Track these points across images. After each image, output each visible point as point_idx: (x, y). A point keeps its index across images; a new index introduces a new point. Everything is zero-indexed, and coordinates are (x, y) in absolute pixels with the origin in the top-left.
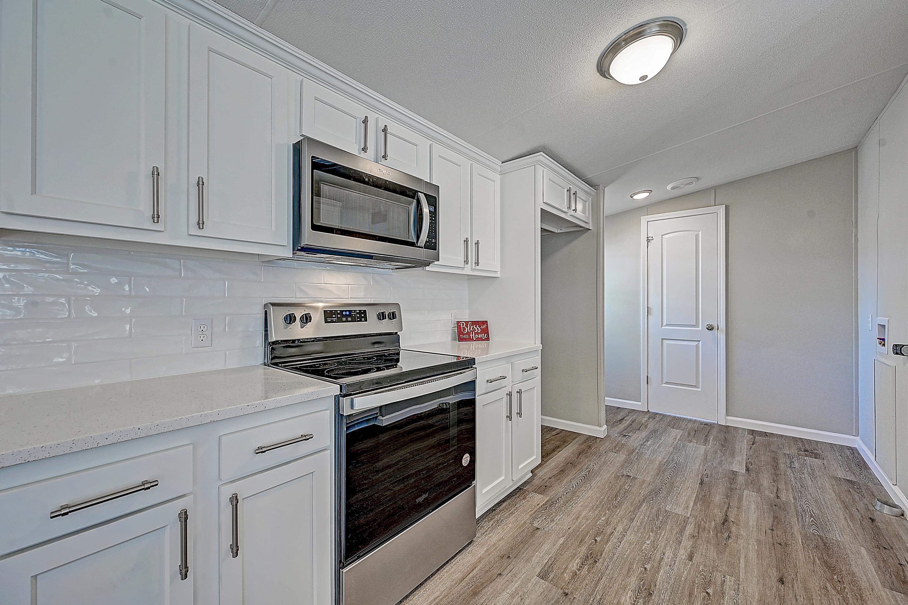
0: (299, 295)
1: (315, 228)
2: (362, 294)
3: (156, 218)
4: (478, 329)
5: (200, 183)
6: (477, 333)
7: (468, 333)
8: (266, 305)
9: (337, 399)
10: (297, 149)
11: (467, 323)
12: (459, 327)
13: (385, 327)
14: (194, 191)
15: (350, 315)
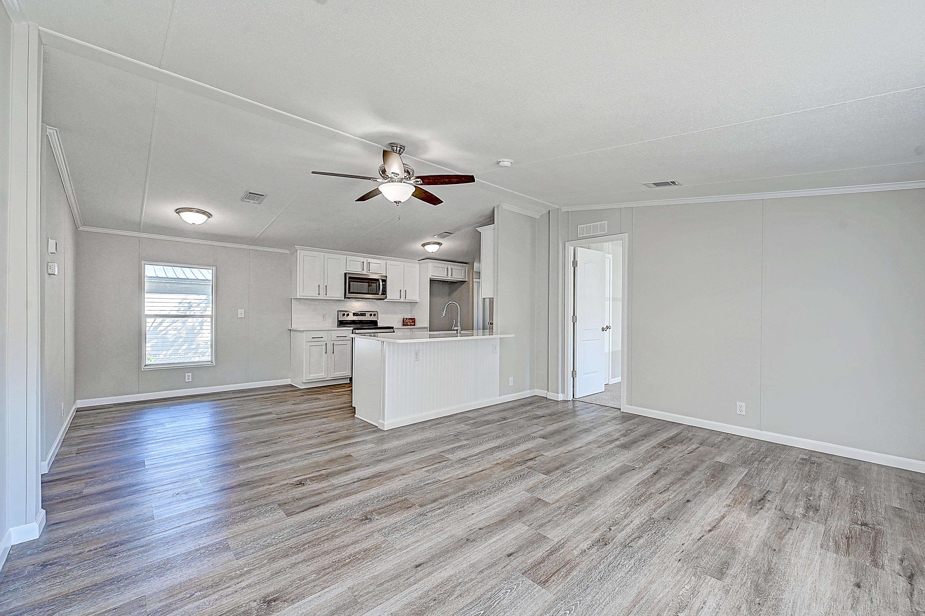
0: (346, 308)
1: (349, 293)
2: (366, 308)
3: (319, 294)
4: (411, 321)
5: (326, 286)
6: (411, 323)
7: (407, 323)
8: (338, 311)
9: (352, 330)
10: (345, 274)
11: (407, 319)
12: (403, 320)
13: (373, 318)
14: (325, 288)
15: (361, 314)
